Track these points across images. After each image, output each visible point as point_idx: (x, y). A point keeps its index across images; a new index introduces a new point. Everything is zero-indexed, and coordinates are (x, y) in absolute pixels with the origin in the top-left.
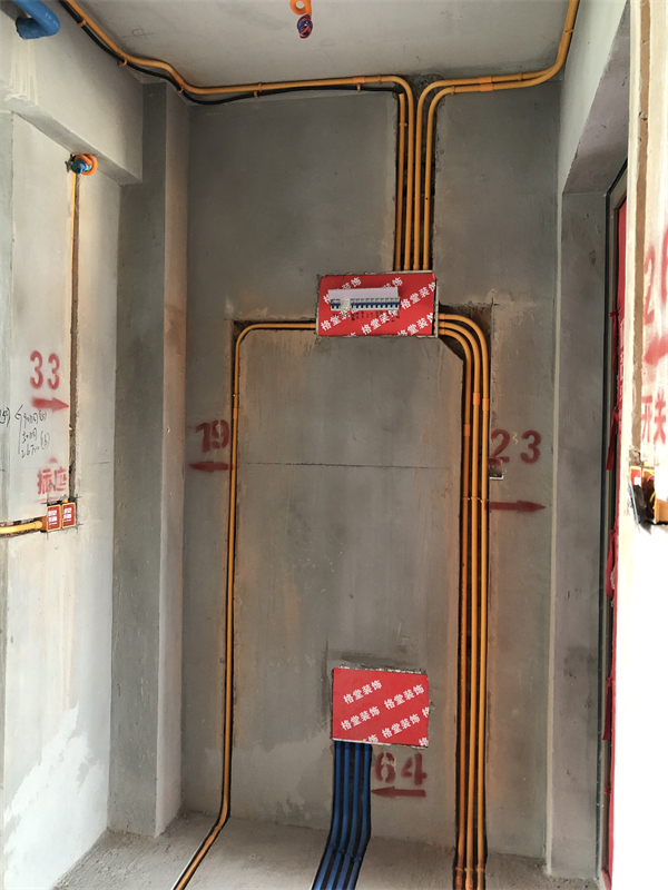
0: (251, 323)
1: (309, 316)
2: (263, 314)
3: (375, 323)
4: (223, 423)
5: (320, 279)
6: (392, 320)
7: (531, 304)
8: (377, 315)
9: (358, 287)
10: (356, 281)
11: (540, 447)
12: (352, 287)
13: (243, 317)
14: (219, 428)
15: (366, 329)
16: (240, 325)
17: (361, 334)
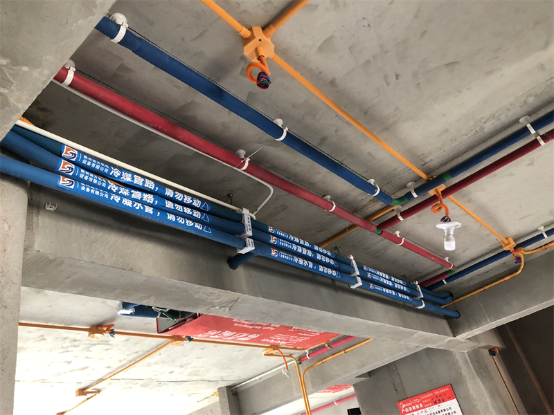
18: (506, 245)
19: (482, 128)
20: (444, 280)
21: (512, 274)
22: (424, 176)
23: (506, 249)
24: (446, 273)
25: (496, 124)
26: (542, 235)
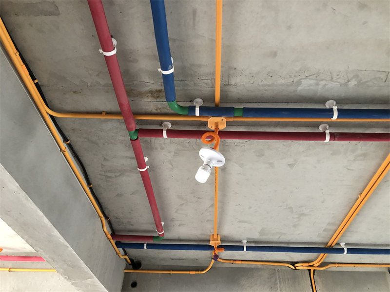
18: (214, 240)
20: (145, 245)
21: (198, 271)
23: (212, 243)
24: (152, 237)
26: (242, 247)
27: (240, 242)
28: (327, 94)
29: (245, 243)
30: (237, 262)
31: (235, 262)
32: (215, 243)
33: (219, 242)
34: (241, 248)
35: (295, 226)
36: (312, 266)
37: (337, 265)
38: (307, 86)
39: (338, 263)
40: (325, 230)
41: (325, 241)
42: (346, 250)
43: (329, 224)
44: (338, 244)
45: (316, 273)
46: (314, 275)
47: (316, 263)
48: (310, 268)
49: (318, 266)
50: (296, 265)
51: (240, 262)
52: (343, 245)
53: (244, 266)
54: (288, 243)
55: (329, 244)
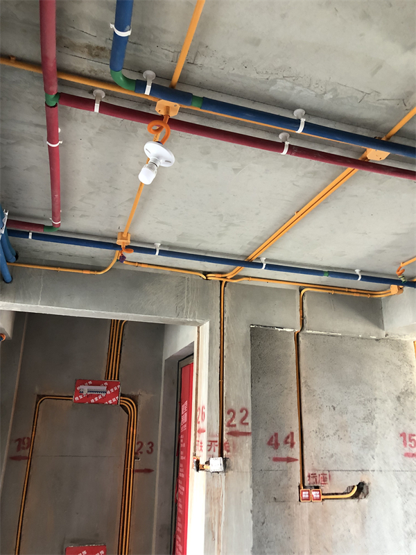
0: (44, 396)
1: (70, 395)
2: (52, 393)
3: (96, 399)
4: (28, 438)
5: (76, 380)
6: (103, 398)
7: (152, 395)
8: (97, 396)
9: (91, 385)
10: (90, 382)
11: (153, 448)
12: (89, 385)
13: (42, 394)
14: (26, 441)
15: (92, 401)
16: (40, 397)
17: (90, 403)
18: (122, 238)
19: (274, 82)
20: (31, 234)
21: (94, 271)
22: (176, 78)
23: (119, 242)
24: (43, 226)
25: (285, 90)
26: (155, 250)
27: (153, 244)
28: (299, 102)
29: (158, 246)
30: (143, 266)
31: (140, 265)
32: (123, 243)
33: (128, 242)
34: (153, 251)
35: (220, 235)
36: (225, 278)
37: (251, 279)
38: (281, 88)
39: (252, 277)
40: (249, 244)
41: (247, 254)
42: (264, 265)
43: (256, 237)
44: (258, 258)
45: (227, 285)
46: (225, 286)
47: (229, 276)
48: (222, 279)
49: (231, 279)
50: (209, 275)
51: (146, 266)
52: (263, 260)
53: (150, 271)
54: (207, 252)
55: (250, 258)
